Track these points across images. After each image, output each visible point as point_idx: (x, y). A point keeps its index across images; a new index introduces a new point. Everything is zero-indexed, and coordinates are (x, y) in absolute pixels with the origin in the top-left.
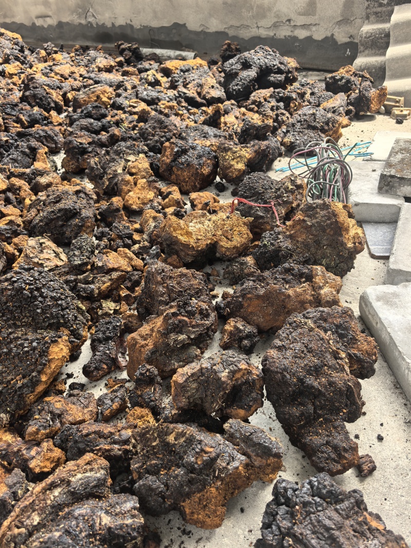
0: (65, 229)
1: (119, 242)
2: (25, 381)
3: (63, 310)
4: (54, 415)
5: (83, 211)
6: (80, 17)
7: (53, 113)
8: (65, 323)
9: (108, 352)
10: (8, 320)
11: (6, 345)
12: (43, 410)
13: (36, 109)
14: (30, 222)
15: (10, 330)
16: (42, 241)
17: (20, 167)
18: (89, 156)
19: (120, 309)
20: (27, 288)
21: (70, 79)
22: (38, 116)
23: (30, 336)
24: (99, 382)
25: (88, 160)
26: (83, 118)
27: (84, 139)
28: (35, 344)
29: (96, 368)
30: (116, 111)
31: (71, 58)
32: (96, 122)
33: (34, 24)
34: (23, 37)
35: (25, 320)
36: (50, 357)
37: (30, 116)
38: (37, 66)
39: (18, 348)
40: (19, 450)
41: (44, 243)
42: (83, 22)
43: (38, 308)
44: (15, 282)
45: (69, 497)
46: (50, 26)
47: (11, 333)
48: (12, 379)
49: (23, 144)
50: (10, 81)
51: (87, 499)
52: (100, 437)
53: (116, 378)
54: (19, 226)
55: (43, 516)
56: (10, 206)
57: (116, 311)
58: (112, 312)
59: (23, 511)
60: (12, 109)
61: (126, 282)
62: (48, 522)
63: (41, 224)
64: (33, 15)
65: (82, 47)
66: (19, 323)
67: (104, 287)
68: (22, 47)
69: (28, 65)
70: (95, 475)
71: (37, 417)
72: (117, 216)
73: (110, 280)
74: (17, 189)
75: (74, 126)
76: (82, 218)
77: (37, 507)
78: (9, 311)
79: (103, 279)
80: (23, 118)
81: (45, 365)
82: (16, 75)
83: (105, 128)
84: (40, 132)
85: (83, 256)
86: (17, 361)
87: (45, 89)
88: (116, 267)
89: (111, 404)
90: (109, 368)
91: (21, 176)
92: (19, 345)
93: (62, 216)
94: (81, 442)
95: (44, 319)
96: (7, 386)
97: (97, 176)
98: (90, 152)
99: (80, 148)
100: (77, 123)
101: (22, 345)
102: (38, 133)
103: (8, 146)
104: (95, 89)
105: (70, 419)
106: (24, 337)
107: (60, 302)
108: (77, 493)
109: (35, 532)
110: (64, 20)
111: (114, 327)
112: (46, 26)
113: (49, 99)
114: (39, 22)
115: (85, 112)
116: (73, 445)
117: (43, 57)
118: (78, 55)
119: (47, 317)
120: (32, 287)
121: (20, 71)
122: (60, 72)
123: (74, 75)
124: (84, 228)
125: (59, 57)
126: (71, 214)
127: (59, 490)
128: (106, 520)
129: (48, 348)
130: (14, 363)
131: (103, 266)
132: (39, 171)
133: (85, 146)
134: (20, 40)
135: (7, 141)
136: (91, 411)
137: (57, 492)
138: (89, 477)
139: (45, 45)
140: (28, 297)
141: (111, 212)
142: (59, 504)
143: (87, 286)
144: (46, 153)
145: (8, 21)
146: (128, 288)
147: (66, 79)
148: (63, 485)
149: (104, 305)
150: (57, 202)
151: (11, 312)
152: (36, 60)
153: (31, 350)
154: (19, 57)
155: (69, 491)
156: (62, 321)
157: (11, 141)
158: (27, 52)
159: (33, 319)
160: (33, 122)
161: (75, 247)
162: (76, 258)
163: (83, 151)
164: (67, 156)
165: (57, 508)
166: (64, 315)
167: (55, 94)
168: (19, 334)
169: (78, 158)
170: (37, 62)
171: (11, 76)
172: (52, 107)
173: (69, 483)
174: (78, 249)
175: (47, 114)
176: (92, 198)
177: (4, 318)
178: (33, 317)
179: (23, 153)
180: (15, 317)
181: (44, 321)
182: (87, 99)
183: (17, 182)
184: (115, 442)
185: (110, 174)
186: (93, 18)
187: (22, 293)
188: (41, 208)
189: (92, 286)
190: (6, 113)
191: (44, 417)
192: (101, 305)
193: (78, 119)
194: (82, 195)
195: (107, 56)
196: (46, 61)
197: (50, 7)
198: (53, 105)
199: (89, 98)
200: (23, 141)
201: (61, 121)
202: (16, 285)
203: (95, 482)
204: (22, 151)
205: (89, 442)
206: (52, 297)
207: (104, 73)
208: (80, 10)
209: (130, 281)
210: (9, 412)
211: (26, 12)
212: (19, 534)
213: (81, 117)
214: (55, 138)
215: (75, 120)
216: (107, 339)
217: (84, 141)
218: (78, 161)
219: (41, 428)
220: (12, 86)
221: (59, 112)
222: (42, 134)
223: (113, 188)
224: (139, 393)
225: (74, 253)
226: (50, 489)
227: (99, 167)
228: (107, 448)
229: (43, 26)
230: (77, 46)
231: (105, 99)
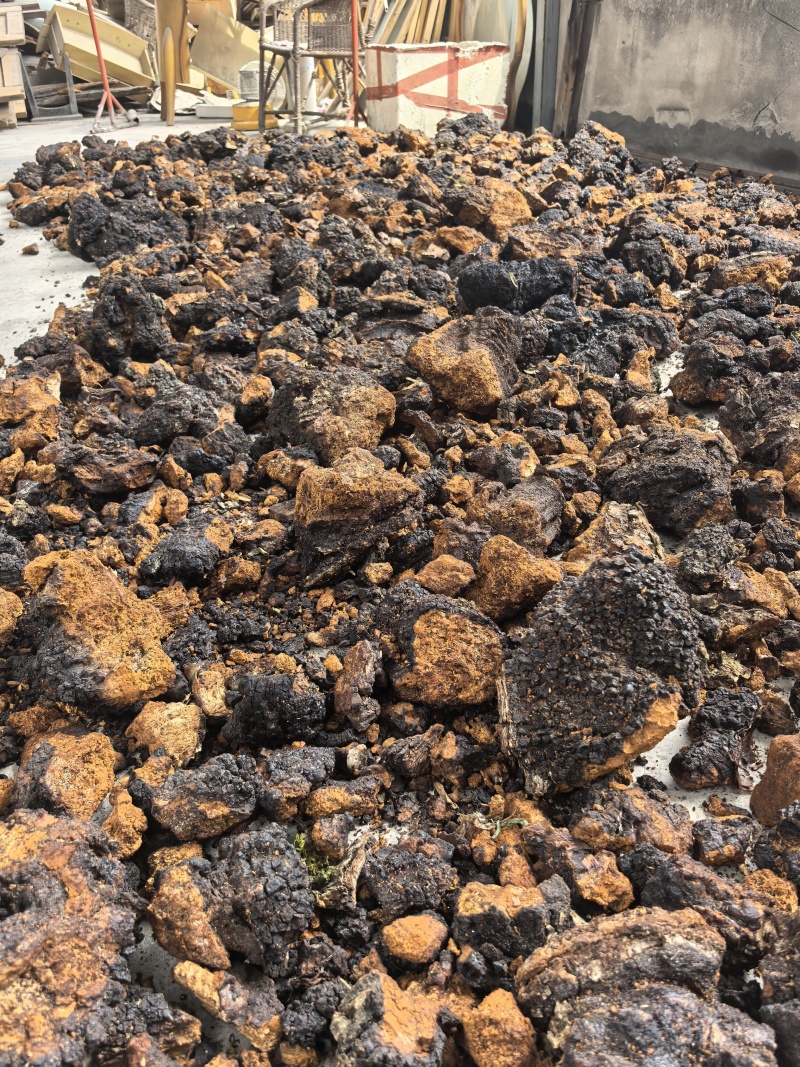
0: (674, 504)
1: (771, 557)
2: (598, 740)
3: (686, 647)
4: (628, 817)
5: (717, 481)
6: (743, 118)
7: (664, 287)
8: (682, 671)
9: (726, 748)
10: (597, 631)
11: (581, 670)
12: (611, 800)
13: (639, 275)
14: (610, 473)
15: (595, 649)
16: (633, 512)
17: (599, 373)
18: (730, 381)
19: (750, 679)
20: (644, 591)
21: (701, 229)
22: (641, 289)
23: (623, 670)
24: (692, 794)
25: (732, 390)
26: (724, 308)
27: (728, 349)
28: (630, 687)
29: (700, 770)
30: (787, 306)
31: (708, 189)
32: (750, 319)
33: (651, 120)
34: (628, 141)
35: (621, 641)
36: (649, 719)
37: (626, 286)
38: (643, 196)
39: (599, 683)
40: (562, 848)
41: (636, 517)
42: (748, 126)
43: (649, 630)
44: (628, 574)
45: (656, 966)
46: (680, 127)
47: (595, 654)
48: (575, 729)
49: (613, 334)
50: (594, 217)
51: (680, 984)
52: (708, 893)
53: (724, 800)
54: (589, 474)
55: (610, 974)
56: (574, 436)
57: (742, 680)
58: (736, 679)
59: (579, 948)
60: (596, 267)
61: (771, 635)
62: (614, 987)
63: (634, 482)
64: (656, 103)
65: (731, 172)
66: (610, 643)
67: (734, 630)
68: (624, 159)
69: (626, 192)
70: (703, 952)
71: (599, 807)
72: (769, 505)
73: (749, 620)
74: (591, 410)
75: (703, 319)
76: (712, 493)
77: (602, 955)
78: (602, 617)
79: (737, 614)
80: (614, 287)
81: (638, 727)
82: (604, 207)
83: (761, 335)
84: (643, 318)
85: (710, 562)
86: (589, 703)
87: (662, 244)
88: (760, 600)
89: (721, 842)
90: (721, 778)
91: (603, 389)
92: (604, 679)
93: (678, 480)
94: (675, 884)
95: (651, 651)
96: (563, 736)
97: (740, 421)
98: (735, 375)
99: (717, 363)
100: (711, 314)
101: (608, 680)
102: (639, 320)
103: (586, 332)
104: (761, 259)
105: (655, 836)
106: (613, 669)
107: (685, 633)
108: (669, 966)
109: (589, 992)
110: (711, 119)
111: (746, 708)
112: (671, 126)
113: (664, 262)
114: (661, 118)
115: (731, 297)
116: (660, 883)
117: (658, 182)
118: (723, 187)
119: (657, 650)
120: (652, 591)
121: (613, 201)
122: (686, 215)
123: (711, 223)
124: (709, 512)
125: (686, 185)
126: (694, 480)
127: (644, 945)
128: (720, 1039)
129: (651, 702)
130: (584, 704)
131: (738, 591)
132: (633, 388)
133: (728, 362)
134: (623, 145)
135: (587, 324)
136: (682, 839)
137: (639, 947)
138: (693, 950)
139: (666, 161)
140: (642, 606)
141: (761, 496)
142: (638, 969)
143: (707, 617)
144: (650, 359)
145: (606, 109)
146: (771, 647)
147: (695, 228)
148: (652, 940)
149: (724, 662)
150: (672, 452)
151: (605, 620)
152: (643, 185)
153: (621, 694)
154: (612, 175)
155: (658, 955)
156: (678, 666)
157: (594, 325)
158: (628, 169)
159: (634, 646)
160: (629, 298)
161: (698, 542)
162: (696, 562)
163: (722, 370)
164: (688, 372)
165: (633, 973)
166: (685, 657)
167: (675, 255)
168: (608, 661)
169: (709, 381)
170: (644, 189)
171: (597, 208)
172: (665, 277)
173: (661, 943)
174: (702, 546)
175: (652, 288)
176: (730, 462)
177: (592, 626)
178: (634, 642)
179: (610, 349)
180: (609, 630)
181: (650, 655)
182: (739, 274)
183: (596, 398)
184: (730, 913)
185: (774, 425)
186: (770, 122)
187: (634, 596)
188: (635, 455)
189: (716, 622)
190: (584, 273)
191: (611, 812)
192: (720, 660)
193: (714, 309)
194: (717, 452)
195: (782, 197)
196: (659, 190)
197: (691, 93)
198: (667, 273)
199: (743, 273)
200: (615, 329)
201: (676, 304)
202: (629, 579)
203: (701, 964)
204: (608, 346)
205: (689, 890)
206: (673, 620)
207: (773, 228)
208: (749, 105)
209: (781, 634)
210: (549, 778)
211: (644, 98)
212: (565, 981)
213: (720, 306)
214: (666, 334)
215: (708, 309)
216: (729, 726)
217: (728, 353)
218: (707, 385)
219: (605, 829)
220: (595, 226)
221: (674, 288)
222: (646, 322)
223: (771, 453)
224: (778, 847)
225: (695, 553)
226: (628, 936)
227: (750, 406)
228: (718, 916)
229: (666, 125)
230: (724, 170)
231: (772, 280)
